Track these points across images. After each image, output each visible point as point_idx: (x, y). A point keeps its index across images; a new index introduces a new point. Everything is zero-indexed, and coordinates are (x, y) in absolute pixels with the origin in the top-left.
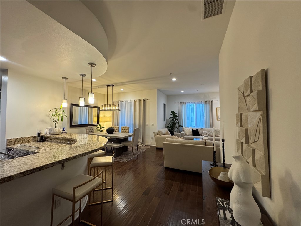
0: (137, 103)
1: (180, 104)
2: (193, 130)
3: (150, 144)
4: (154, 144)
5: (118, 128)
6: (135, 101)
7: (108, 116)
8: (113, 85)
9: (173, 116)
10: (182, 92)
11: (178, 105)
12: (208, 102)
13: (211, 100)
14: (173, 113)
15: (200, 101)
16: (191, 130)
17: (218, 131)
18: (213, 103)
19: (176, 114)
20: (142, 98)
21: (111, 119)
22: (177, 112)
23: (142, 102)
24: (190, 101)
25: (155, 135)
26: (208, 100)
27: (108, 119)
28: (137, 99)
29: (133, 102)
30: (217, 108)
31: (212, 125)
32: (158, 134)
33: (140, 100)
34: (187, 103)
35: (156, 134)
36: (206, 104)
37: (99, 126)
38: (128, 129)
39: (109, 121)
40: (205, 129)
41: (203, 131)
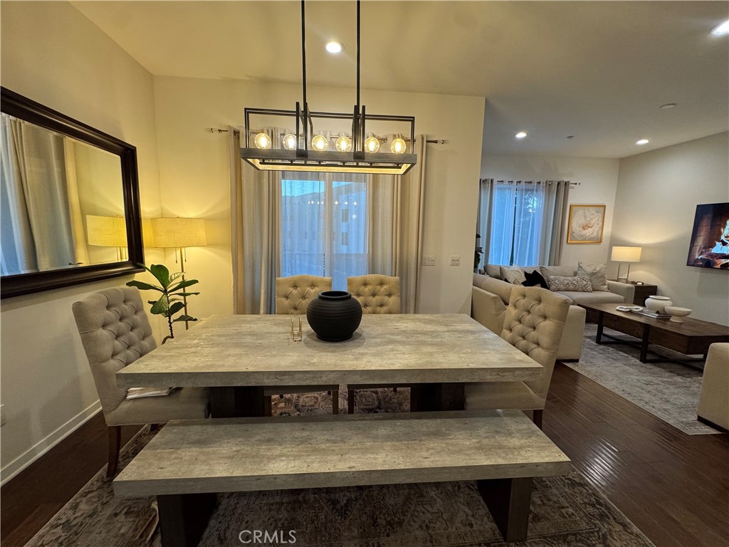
2: (526, 275)
10: (521, 135)
12: (555, 187)
13: (566, 181)
15: (536, 181)
16: (523, 275)
17: (601, 277)
24: (507, 179)
26: (554, 179)
27: (198, 234)
30: (571, 207)
39: (207, 245)
40: (551, 268)
41: (552, 277)
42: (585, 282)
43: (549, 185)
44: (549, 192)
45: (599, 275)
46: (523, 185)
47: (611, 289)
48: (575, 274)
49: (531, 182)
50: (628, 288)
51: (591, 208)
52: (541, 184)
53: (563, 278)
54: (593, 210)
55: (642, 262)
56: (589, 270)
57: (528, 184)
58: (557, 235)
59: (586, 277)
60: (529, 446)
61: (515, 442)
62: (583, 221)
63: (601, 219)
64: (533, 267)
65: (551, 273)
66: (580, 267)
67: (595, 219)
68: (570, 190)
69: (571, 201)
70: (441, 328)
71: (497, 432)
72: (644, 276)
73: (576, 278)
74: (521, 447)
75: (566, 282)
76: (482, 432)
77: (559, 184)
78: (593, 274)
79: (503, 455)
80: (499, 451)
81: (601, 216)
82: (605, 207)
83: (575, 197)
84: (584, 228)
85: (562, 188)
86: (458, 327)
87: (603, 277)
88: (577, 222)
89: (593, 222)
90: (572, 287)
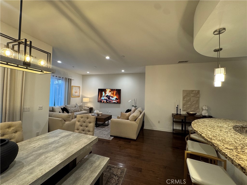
2: (62, 109)
10: (59, 62)
26: (67, 77)
40: (68, 105)
41: (69, 108)
42: (78, 109)
43: (66, 79)
44: (66, 81)
45: (81, 106)
46: (58, 78)
47: (85, 110)
48: (75, 107)
49: (60, 77)
50: (88, 109)
52: (64, 78)
53: (72, 108)
54: (77, 88)
55: (89, 102)
56: (79, 105)
57: (60, 78)
58: (69, 95)
59: (79, 107)
60: (101, 162)
61: (97, 163)
62: (75, 91)
63: (79, 90)
64: (63, 106)
65: (69, 107)
66: (76, 104)
67: (78, 90)
68: (72, 82)
69: (72, 85)
70: (56, 139)
71: (92, 164)
72: (90, 105)
73: (76, 108)
74: (100, 163)
75: (74, 109)
76: (88, 167)
77: (69, 79)
78: (80, 106)
79: (98, 169)
80: (96, 169)
81: (79, 89)
82: (80, 87)
83: (73, 83)
84: (75, 93)
85: (70, 81)
86: (62, 135)
87: (82, 107)
88: (74, 91)
90: (75, 111)
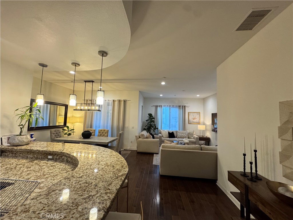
0: (116, 103)
1: (157, 107)
3: (130, 148)
4: (135, 148)
5: (94, 131)
6: (114, 101)
7: (78, 116)
8: (93, 82)
9: (150, 118)
10: (161, 95)
11: (154, 108)
12: (181, 107)
13: (184, 105)
14: (150, 115)
15: (175, 105)
16: (168, 133)
17: (191, 134)
18: (186, 108)
19: (153, 116)
20: (122, 99)
21: (83, 120)
22: (153, 115)
23: (122, 103)
24: (166, 105)
25: (137, 139)
26: (181, 105)
27: (78, 120)
28: (116, 99)
29: (111, 102)
30: (188, 113)
31: (184, 128)
32: (140, 138)
33: (120, 101)
34: (163, 106)
35: (138, 137)
36: (180, 108)
37: (66, 128)
38: (107, 132)
39: (79, 122)
40: (179, 131)
41: (178, 134)
42: (186, 136)
46: (171, 107)
50: (197, 138)
51: (195, 113)
53: (181, 134)
62: (193, 117)
78: (189, 133)
81: (199, 115)
82: (200, 113)
84: (193, 119)
89: (196, 117)
